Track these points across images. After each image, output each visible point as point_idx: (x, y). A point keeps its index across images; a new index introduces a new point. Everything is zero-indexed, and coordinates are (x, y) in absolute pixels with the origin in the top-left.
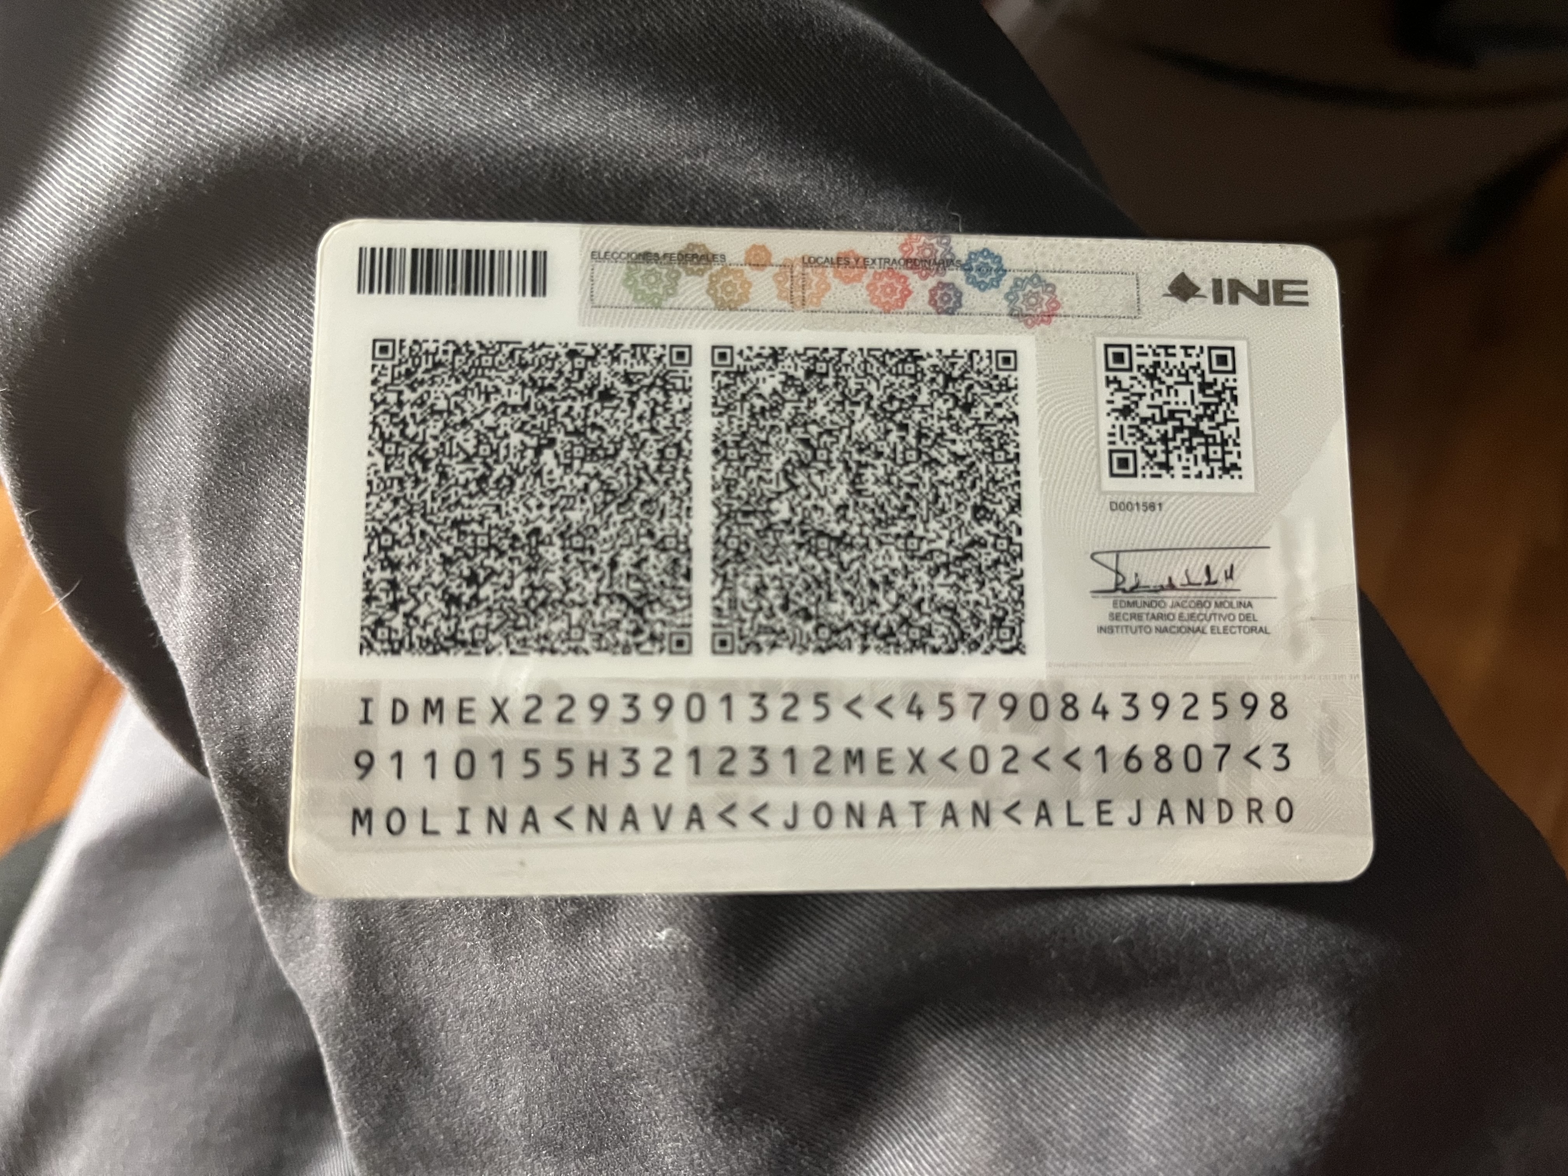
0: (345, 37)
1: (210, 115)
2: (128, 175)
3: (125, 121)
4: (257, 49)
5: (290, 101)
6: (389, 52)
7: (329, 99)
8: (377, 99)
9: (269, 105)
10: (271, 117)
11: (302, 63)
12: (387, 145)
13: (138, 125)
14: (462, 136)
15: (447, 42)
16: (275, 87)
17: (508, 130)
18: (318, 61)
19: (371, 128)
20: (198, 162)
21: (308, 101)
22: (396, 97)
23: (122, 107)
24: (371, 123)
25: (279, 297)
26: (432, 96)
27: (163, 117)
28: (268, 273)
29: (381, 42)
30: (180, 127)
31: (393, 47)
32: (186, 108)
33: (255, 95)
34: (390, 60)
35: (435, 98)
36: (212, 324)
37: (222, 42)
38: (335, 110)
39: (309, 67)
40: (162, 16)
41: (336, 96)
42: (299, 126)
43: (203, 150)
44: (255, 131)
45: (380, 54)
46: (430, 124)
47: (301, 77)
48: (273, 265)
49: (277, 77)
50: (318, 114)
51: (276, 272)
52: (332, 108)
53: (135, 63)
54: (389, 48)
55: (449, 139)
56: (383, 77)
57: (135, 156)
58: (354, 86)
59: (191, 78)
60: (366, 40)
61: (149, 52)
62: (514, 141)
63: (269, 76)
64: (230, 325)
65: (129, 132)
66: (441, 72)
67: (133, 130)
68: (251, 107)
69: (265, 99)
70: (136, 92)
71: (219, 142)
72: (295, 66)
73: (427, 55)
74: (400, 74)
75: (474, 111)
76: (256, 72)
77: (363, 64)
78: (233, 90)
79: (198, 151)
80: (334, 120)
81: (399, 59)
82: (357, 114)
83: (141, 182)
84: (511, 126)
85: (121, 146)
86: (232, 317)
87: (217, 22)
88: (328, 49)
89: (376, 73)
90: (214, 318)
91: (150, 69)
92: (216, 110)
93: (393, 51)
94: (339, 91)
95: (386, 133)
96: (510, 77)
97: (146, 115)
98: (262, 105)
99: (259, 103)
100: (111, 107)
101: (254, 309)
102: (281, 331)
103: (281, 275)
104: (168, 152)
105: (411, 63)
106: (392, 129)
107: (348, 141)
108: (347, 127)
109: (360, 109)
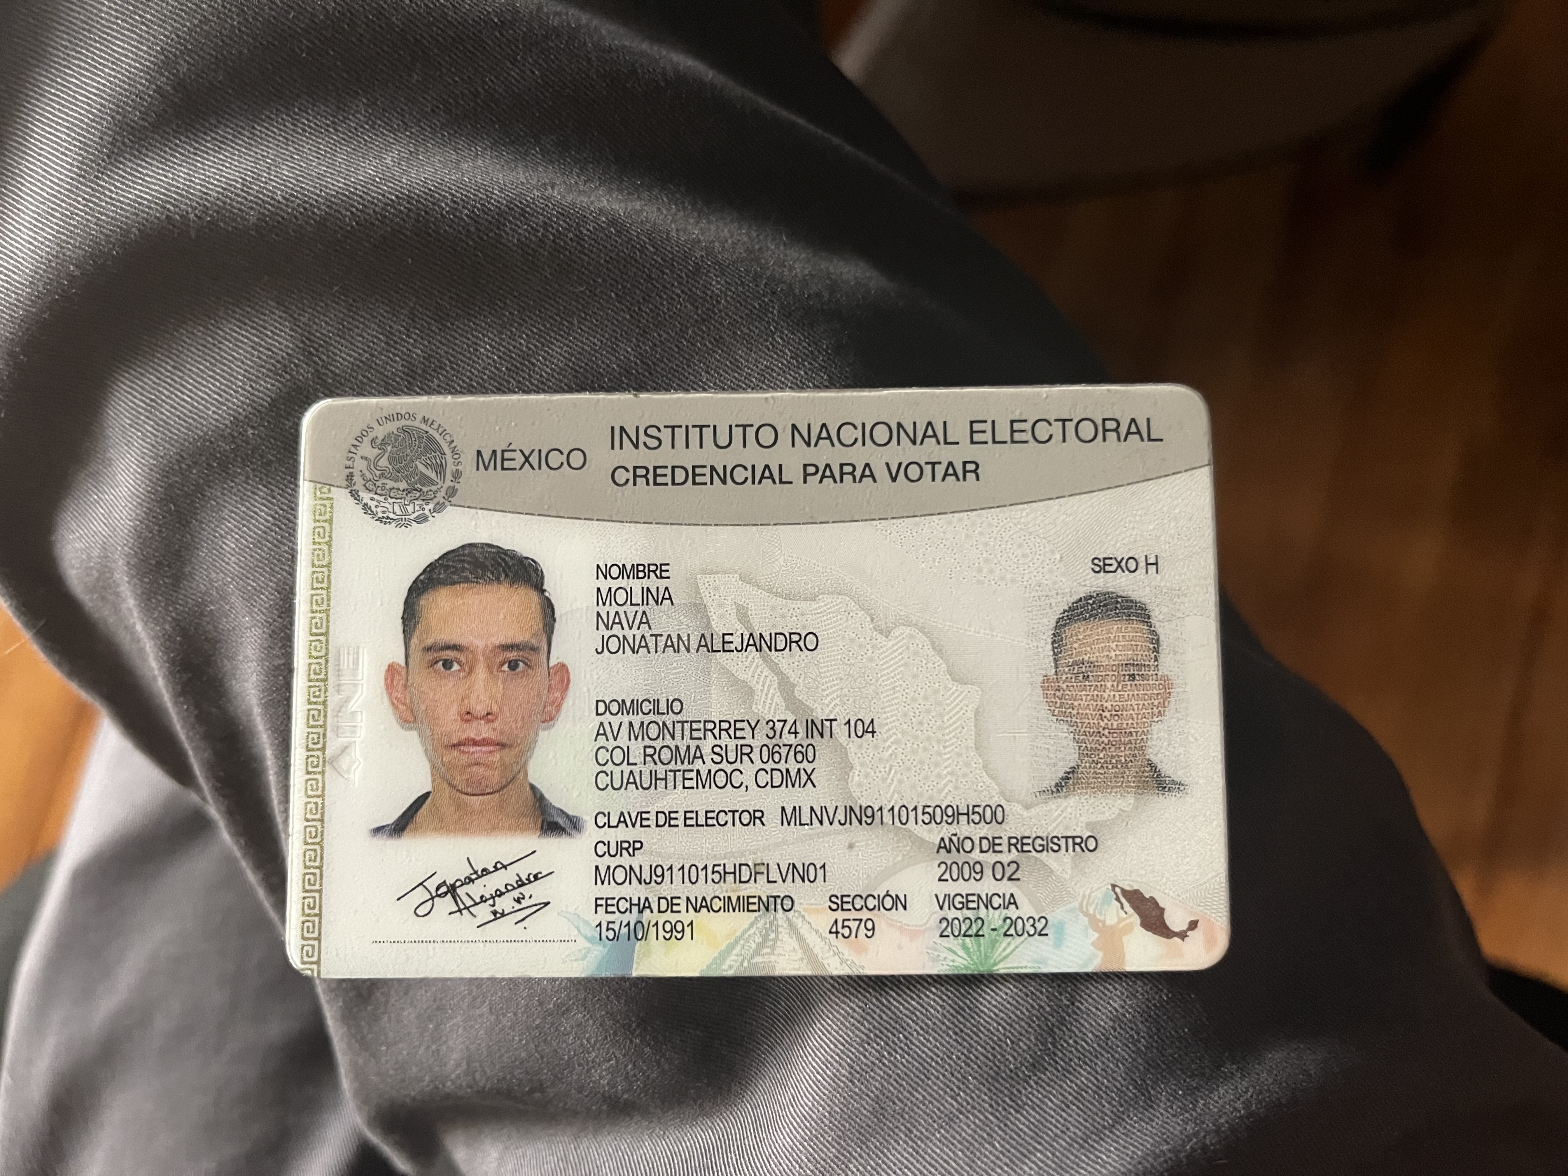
0: (219, 122)
1: (106, 202)
2: (44, 264)
3: (36, 216)
4: (142, 139)
5: (174, 183)
6: (260, 131)
7: (209, 177)
8: (252, 172)
9: (157, 188)
10: (160, 199)
11: (182, 148)
12: (267, 213)
13: (47, 219)
14: (332, 195)
15: (311, 118)
16: (161, 172)
17: (372, 185)
18: (197, 145)
19: (249, 198)
20: (104, 246)
21: (191, 181)
22: (268, 168)
23: (31, 203)
24: (248, 193)
25: (194, 353)
26: (302, 164)
27: (67, 209)
28: (182, 334)
29: (252, 124)
30: (82, 217)
31: (263, 126)
32: (84, 199)
33: (143, 180)
34: (261, 138)
35: (304, 165)
36: (137, 385)
37: (110, 136)
38: (216, 185)
39: (189, 151)
40: (56, 119)
41: (215, 173)
42: (186, 204)
43: (107, 236)
44: (148, 214)
45: (252, 133)
46: (302, 187)
47: (183, 161)
48: (185, 326)
49: (161, 163)
50: (201, 191)
51: (187, 331)
52: (213, 184)
53: (38, 163)
54: (259, 128)
55: (320, 199)
56: (256, 153)
57: (48, 246)
58: (231, 163)
59: (85, 171)
60: (239, 123)
61: (49, 153)
62: (379, 193)
63: (155, 163)
64: (154, 383)
65: (40, 225)
66: (308, 143)
67: (43, 223)
68: (141, 191)
69: (152, 183)
70: (42, 190)
71: (118, 227)
72: (177, 152)
73: (294, 130)
74: (271, 148)
75: (341, 172)
76: (143, 160)
77: (236, 144)
78: (123, 177)
79: (102, 237)
80: (216, 195)
81: (270, 136)
82: (235, 187)
83: (58, 270)
84: (375, 181)
85: (35, 239)
86: (155, 376)
87: (104, 119)
88: (205, 134)
89: (250, 150)
90: (140, 379)
91: (51, 167)
92: (111, 198)
93: (263, 130)
94: (218, 169)
95: (263, 201)
96: (370, 143)
97: (52, 209)
98: (150, 189)
99: (147, 187)
100: (22, 204)
101: (173, 367)
102: (199, 383)
103: (193, 333)
104: (76, 240)
105: (281, 139)
106: (268, 197)
107: (231, 212)
108: (229, 201)
109: (237, 182)
